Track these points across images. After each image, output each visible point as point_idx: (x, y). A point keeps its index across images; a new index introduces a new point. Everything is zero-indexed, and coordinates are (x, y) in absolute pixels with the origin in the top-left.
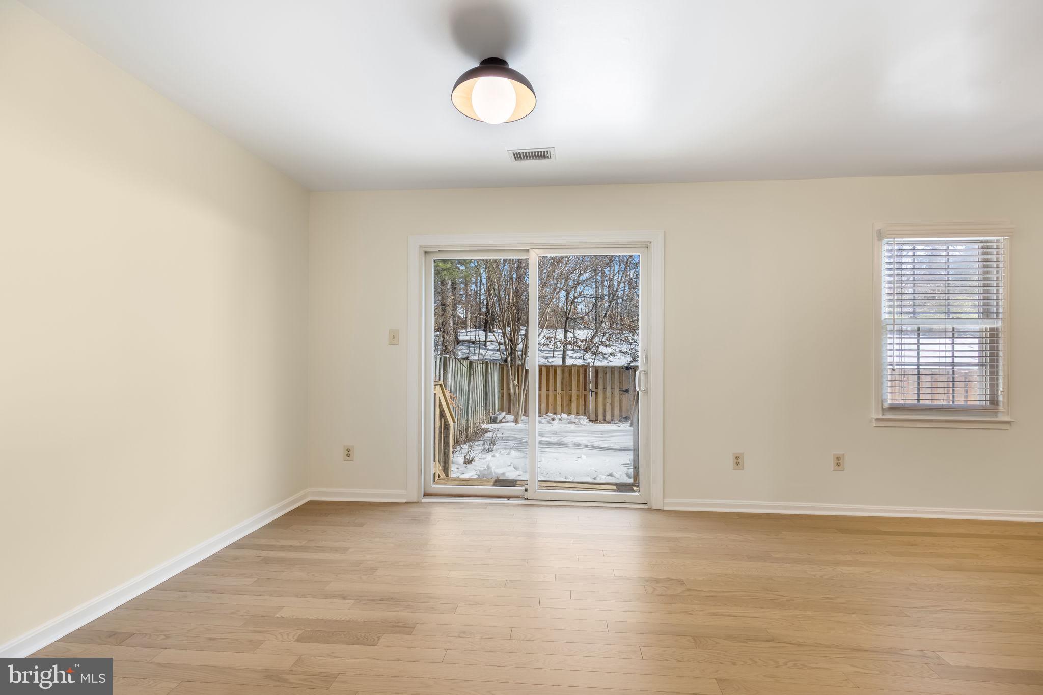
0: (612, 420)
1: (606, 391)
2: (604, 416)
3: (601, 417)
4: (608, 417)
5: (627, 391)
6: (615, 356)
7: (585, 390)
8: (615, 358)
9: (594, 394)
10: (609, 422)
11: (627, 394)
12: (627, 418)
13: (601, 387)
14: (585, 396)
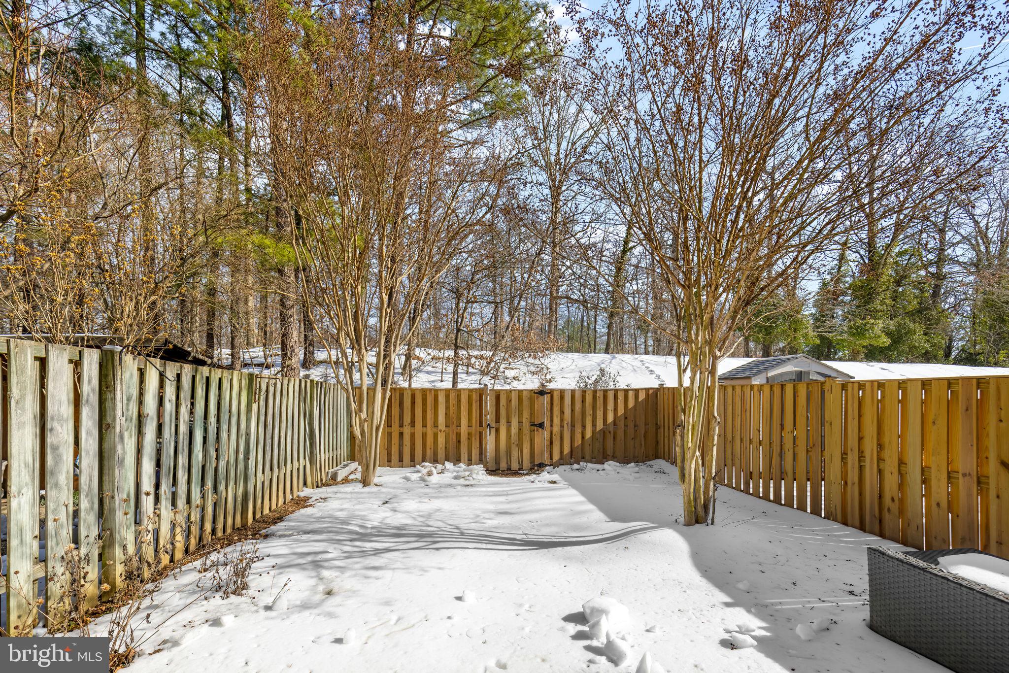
0: (519, 470)
1: (511, 426)
2: (509, 463)
3: (503, 466)
4: (514, 465)
5: (541, 425)
7: (481, 425)
9: (493, 431)
10: (516, 473)
11: (540, 430)
12: (541, 466)
13: (503, 421)
14: (480, 433)
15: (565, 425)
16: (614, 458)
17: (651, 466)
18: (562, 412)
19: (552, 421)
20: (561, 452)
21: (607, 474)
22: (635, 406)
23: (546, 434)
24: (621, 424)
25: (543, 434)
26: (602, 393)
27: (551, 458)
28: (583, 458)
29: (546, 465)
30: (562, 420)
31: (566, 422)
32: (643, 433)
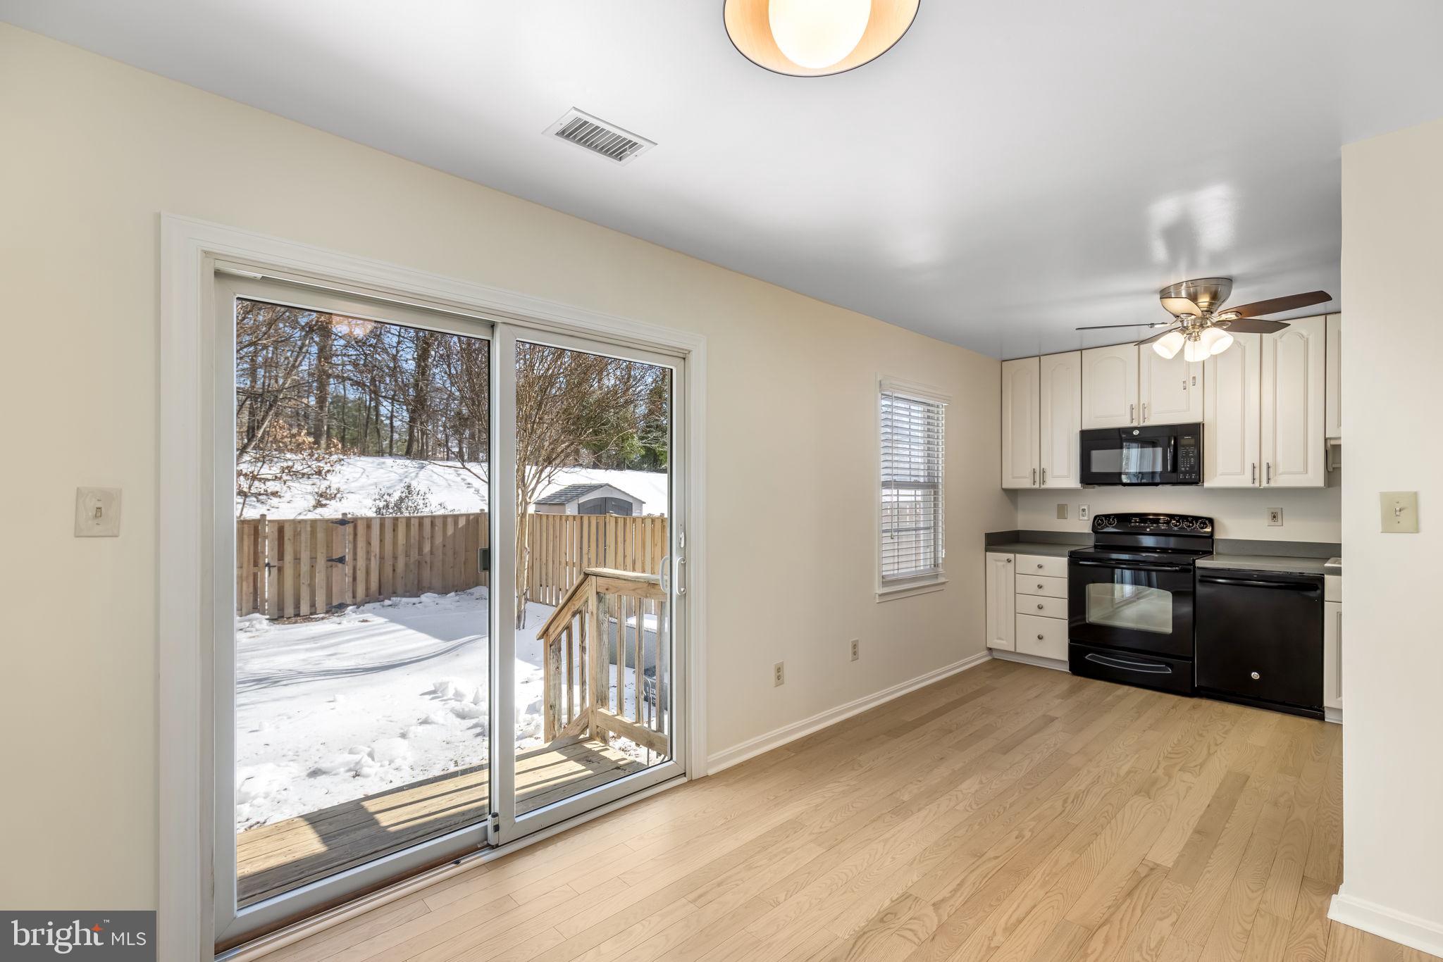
0: (311, 614)
1: (300, 563)
2: (297, 606)
3: (289, 611)
4: (305, 609)
5: (341, 560)
6: (280, 497)
7: (256, 564)
8: (281, 500)
9: (275, 571)
10: (307, 619)
11: (340, 565)
12: (341, 607)
13: (288, 557)
14: (255, 575)
15: (373, 558)
16: (430, 589)
17: (472, 594)
18: (369, 543)
19: (355, 554)
20: (367, 589)
21: (425, 607)
22: (454, 534)
23: (348, 569)
24: (439, 552)
25: (344, 569)
26: (417, 521)
27: (354, 597)
28: (395, 593)
29: (348, 606)
30: (368, 553)
31: (373, 554)
32: (463, 559)
